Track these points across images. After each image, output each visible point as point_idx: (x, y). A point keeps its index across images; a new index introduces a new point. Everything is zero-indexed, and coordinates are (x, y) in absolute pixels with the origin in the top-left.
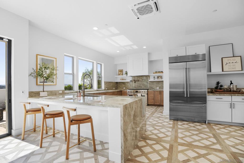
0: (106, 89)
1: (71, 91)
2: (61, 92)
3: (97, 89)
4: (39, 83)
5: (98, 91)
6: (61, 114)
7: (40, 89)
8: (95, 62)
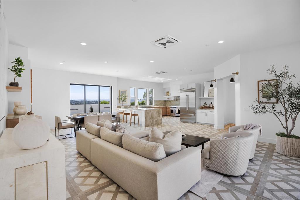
0: (156, 105)
1: (134, 106)
2: (129, 106)
3: (149, 105)
4: (120, 102)
5: (149, 106)
6: (129, 114)
7: (121, 105)
8: (148, 89)
